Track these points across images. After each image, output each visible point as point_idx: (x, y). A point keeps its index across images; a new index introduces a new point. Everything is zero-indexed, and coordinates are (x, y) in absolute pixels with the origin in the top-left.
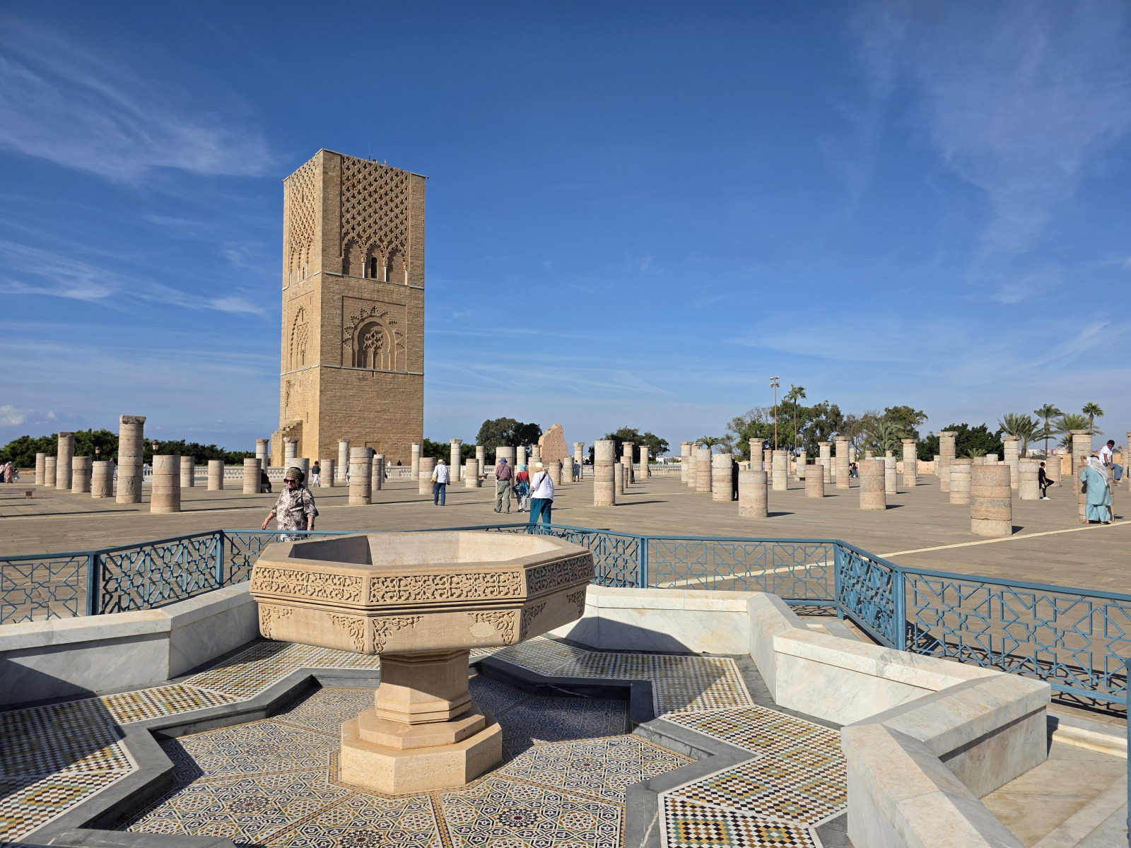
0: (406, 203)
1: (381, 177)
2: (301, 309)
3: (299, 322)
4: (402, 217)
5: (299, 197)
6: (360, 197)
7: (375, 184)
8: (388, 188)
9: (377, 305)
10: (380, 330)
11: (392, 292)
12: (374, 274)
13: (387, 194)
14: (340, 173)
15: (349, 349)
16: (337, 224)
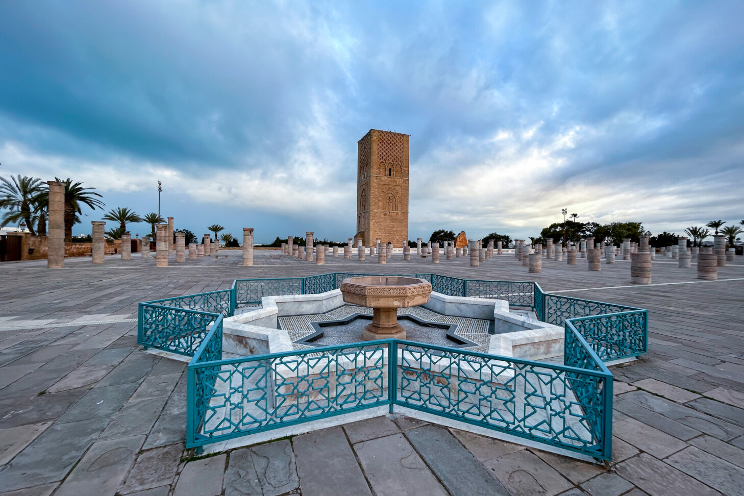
0: (402, 146)
1: (393, 137)
2: (364, 190)
3: (363, 194)
4: (400, 152)
5: (363, 148)
6: (385, 146)
7: (391, 140)
8: (395, 141)
9: (391, 186)
10: (392, 195)
11: (397, 181)
12: (390, 175)
13: (395, 143)
14: (378, 137)
15: (381, 204)
16: (376, 157)
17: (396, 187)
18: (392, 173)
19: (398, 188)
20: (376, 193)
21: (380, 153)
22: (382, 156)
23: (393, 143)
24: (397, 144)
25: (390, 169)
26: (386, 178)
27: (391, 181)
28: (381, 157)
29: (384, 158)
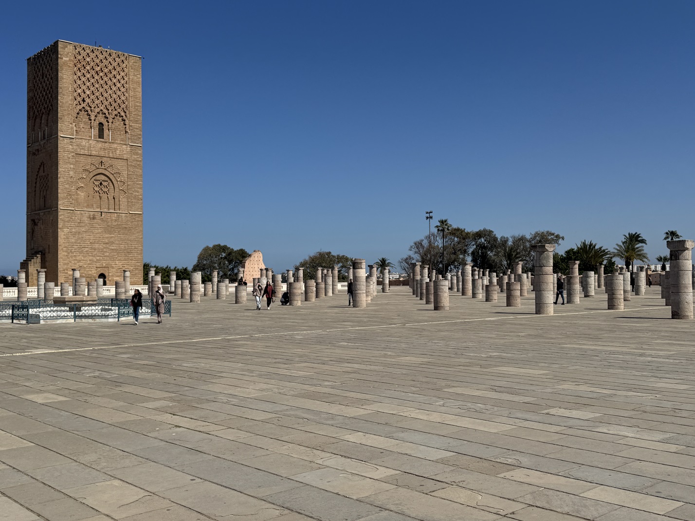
1: (106, 59)
2: (42, 164)
3: (41, 174)
4: (123, 90)
6: (88, 76)
7: (101, 65)
8: (110, 67)
9: (104, 160)
10: (106, 179)
11: (116, 149)
12: (101, 135)
13: (110, 72)
14: (72, 58)
15: (82, 195)
16: (70, 97)
17: (115, 162)
18: (106, 132)
19: (120, 165)
20: (71, 173)
21: (79, 91)
22: (83, 95)
23: (106, 70)
24: (114, 73)
25: (101, 124)
26: (92, 142)
27: (105, 149)
28: (79, 99)
29: (87, 100)
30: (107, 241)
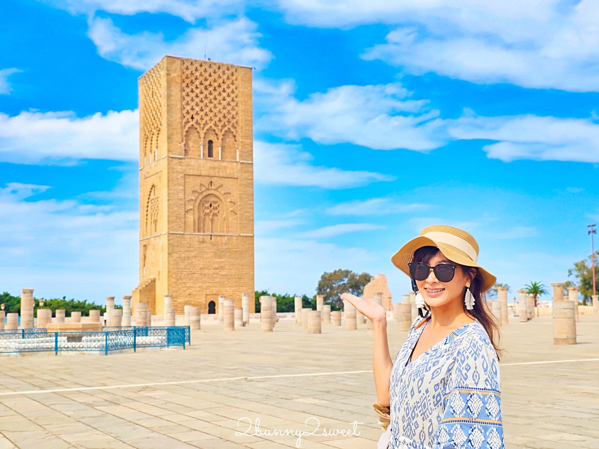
0: (236, 92)
1: (215, 72)
2: (153, 186)
4: (233, 104)
5: (150, 93)
6: (197, 91)
7: (210, 79)
9: (214, 180)
10: (217, 200)
12: (210, 154)
13: (219, 86)
14: (181, 73)
16: (179, 115)
17: (225, 182)
18: (215, 149)
19: (230, 185)
20: (181, 195)
21: (188, 108)
22: (192, 113)
23: (216, 84)
24: (225, 86)
25: (210, 142)
26: (202, 162)
27: (214, 168)
28: (189, 117)
29: (197, 118)
30: (216, 266)
